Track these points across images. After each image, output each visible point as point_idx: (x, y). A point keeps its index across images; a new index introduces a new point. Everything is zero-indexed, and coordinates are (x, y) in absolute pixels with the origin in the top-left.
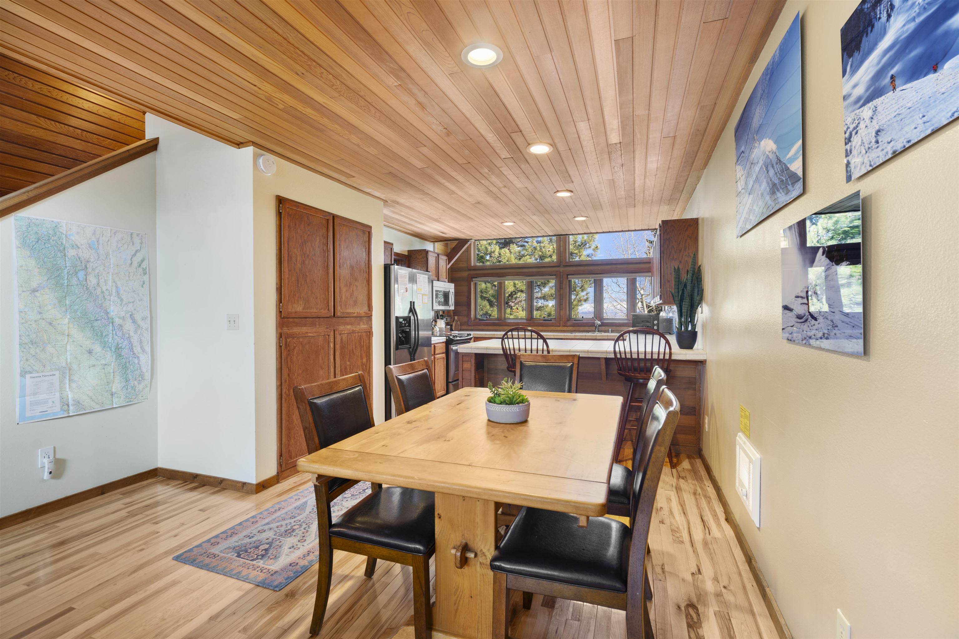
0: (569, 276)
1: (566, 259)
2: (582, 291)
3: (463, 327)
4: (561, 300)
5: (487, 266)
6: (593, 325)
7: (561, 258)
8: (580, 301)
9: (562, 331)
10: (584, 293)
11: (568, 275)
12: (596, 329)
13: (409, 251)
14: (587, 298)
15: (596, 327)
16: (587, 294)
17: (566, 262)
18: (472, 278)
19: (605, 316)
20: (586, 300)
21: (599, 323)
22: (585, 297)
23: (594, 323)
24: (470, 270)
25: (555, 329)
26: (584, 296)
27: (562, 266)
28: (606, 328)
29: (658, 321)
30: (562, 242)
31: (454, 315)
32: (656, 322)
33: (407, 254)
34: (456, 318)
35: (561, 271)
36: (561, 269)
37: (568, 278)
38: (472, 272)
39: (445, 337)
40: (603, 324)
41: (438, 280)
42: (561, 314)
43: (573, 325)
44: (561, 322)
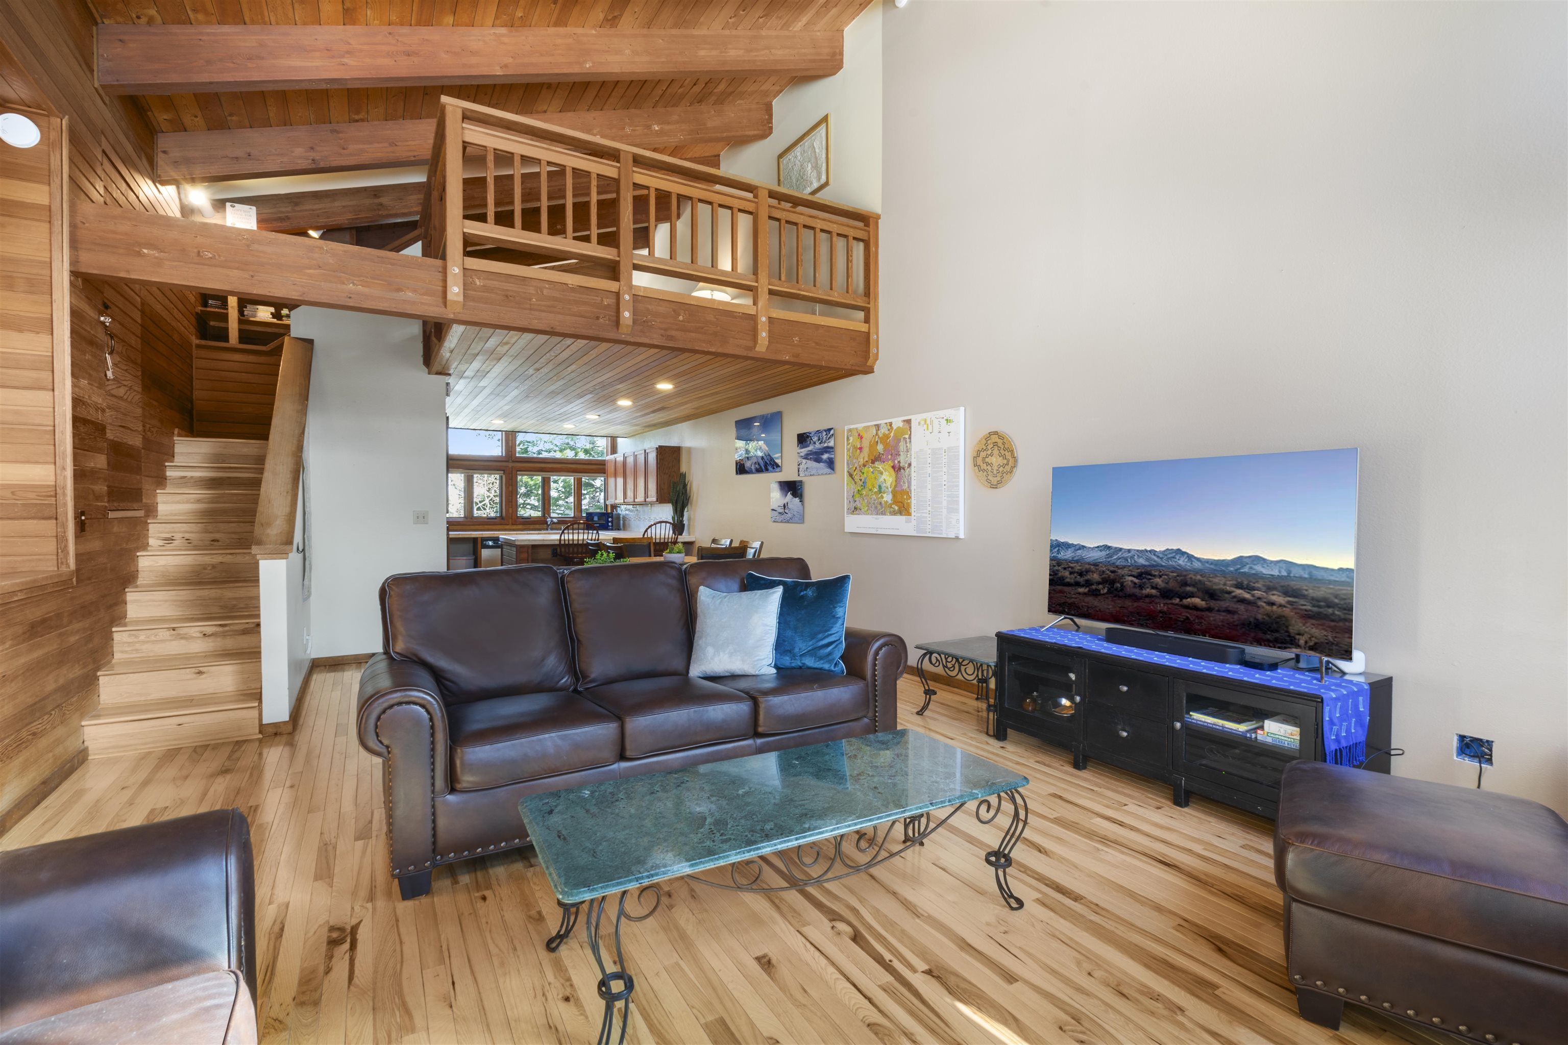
12: (548, 527)
29: (612, 518)
32: (610, 519)
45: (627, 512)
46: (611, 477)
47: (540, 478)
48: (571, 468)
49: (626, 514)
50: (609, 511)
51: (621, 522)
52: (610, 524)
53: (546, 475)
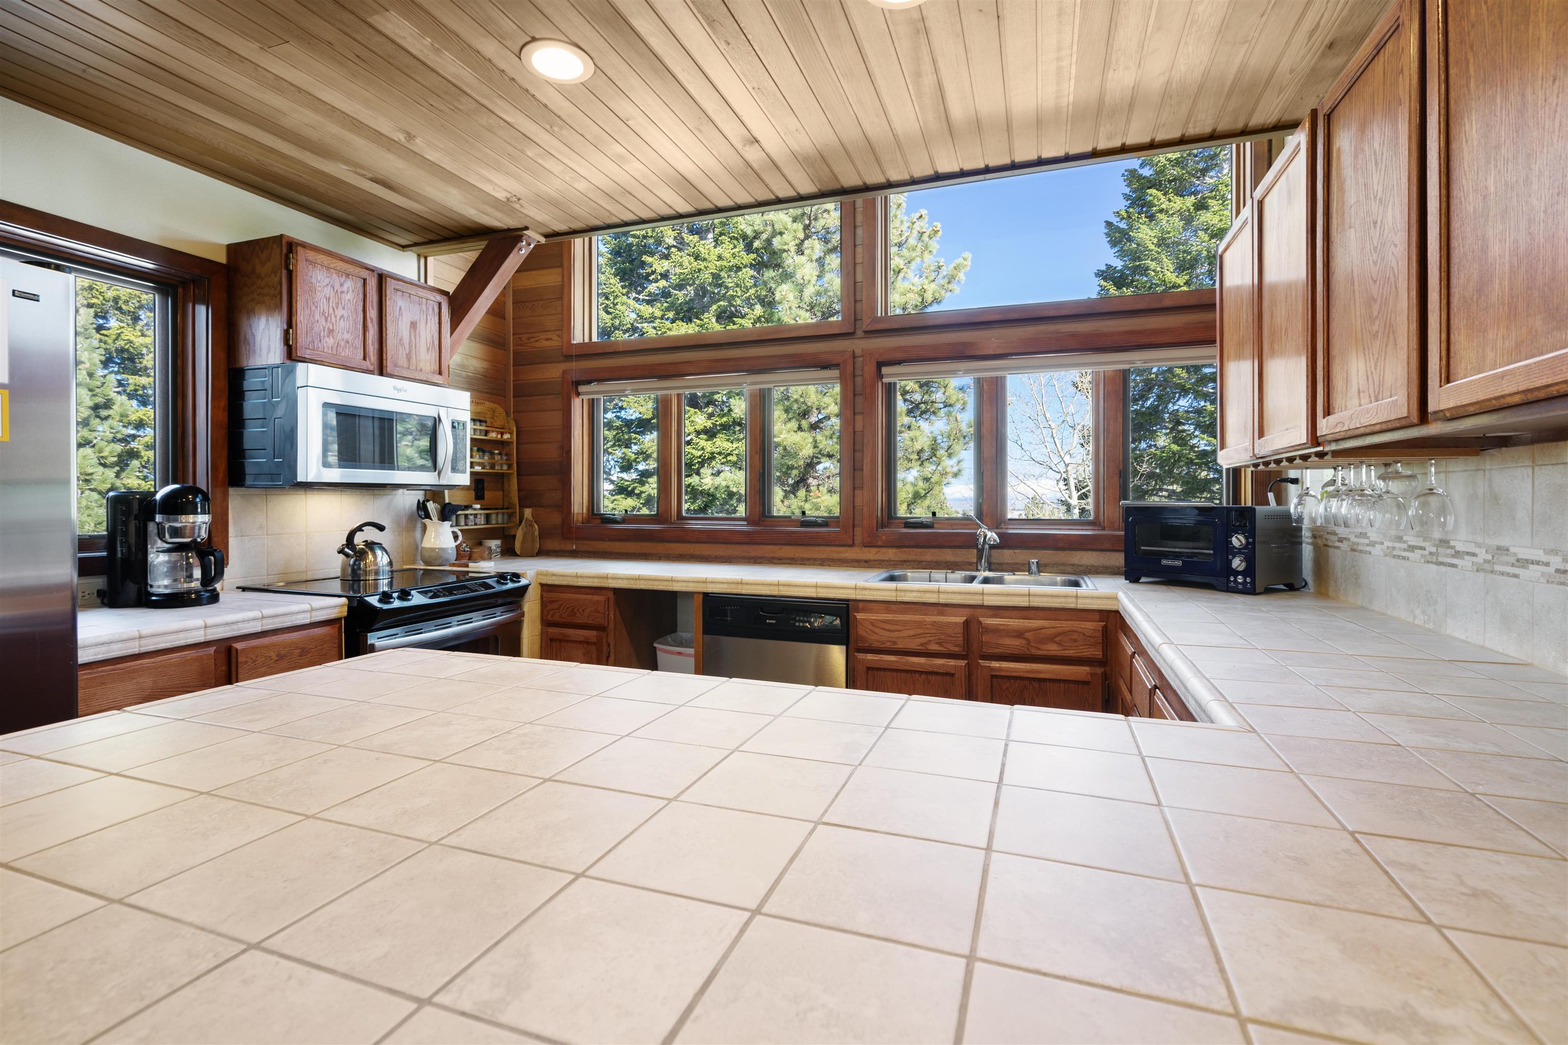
0: (885, 370)
1: (874, 309)
2: (950, 456)
3: (550, 545)
4: (858, 455)
5: (616, 343)
6: (970, 542)
7: (858, 305)
8: (944, 474)
9: (858, 561)
10: (953, 461)
11: (880, 365)
12: (980, 558)
13: (233, 250)
14: (960, 471)
15: (980, 553)
16: (959, 462)
17: (876, 320)
18: (578, 383)
19: (1013, 512)
20: (956, 475)
21: (992, 536)
22: (955, 469)
23: (974, 537)
24: (568, 358)
25: (836, 556)
26: (952, 467)
27: (859, 333)
28: (1019, 555)
29: (1250, 532)
30: (859, 250)
31: (522, 506)
32: (1237, 541)
33: (222, 258)
34: (528, 512)
35: (858, 352)
36: (859, 345)
37: (880, 376)
38: (574, 365)
39: (344, 600)
40: (1007, 542)
41: (381, 373)
42: (858, 502)
43: (900, 543)
44: (858, 531)
45: (1343, 508)
46: (1239, 357)
47: (968, 380)
48: (1074, 335)
49: (1335, 520)
50: (1247, 499)
51: (1307, 550)
52: (1237, 563)
53: (988, 369)
